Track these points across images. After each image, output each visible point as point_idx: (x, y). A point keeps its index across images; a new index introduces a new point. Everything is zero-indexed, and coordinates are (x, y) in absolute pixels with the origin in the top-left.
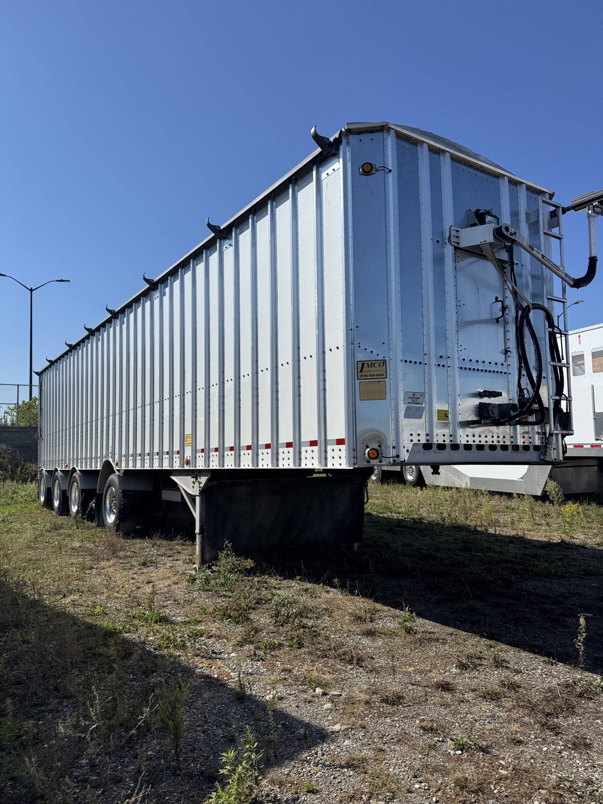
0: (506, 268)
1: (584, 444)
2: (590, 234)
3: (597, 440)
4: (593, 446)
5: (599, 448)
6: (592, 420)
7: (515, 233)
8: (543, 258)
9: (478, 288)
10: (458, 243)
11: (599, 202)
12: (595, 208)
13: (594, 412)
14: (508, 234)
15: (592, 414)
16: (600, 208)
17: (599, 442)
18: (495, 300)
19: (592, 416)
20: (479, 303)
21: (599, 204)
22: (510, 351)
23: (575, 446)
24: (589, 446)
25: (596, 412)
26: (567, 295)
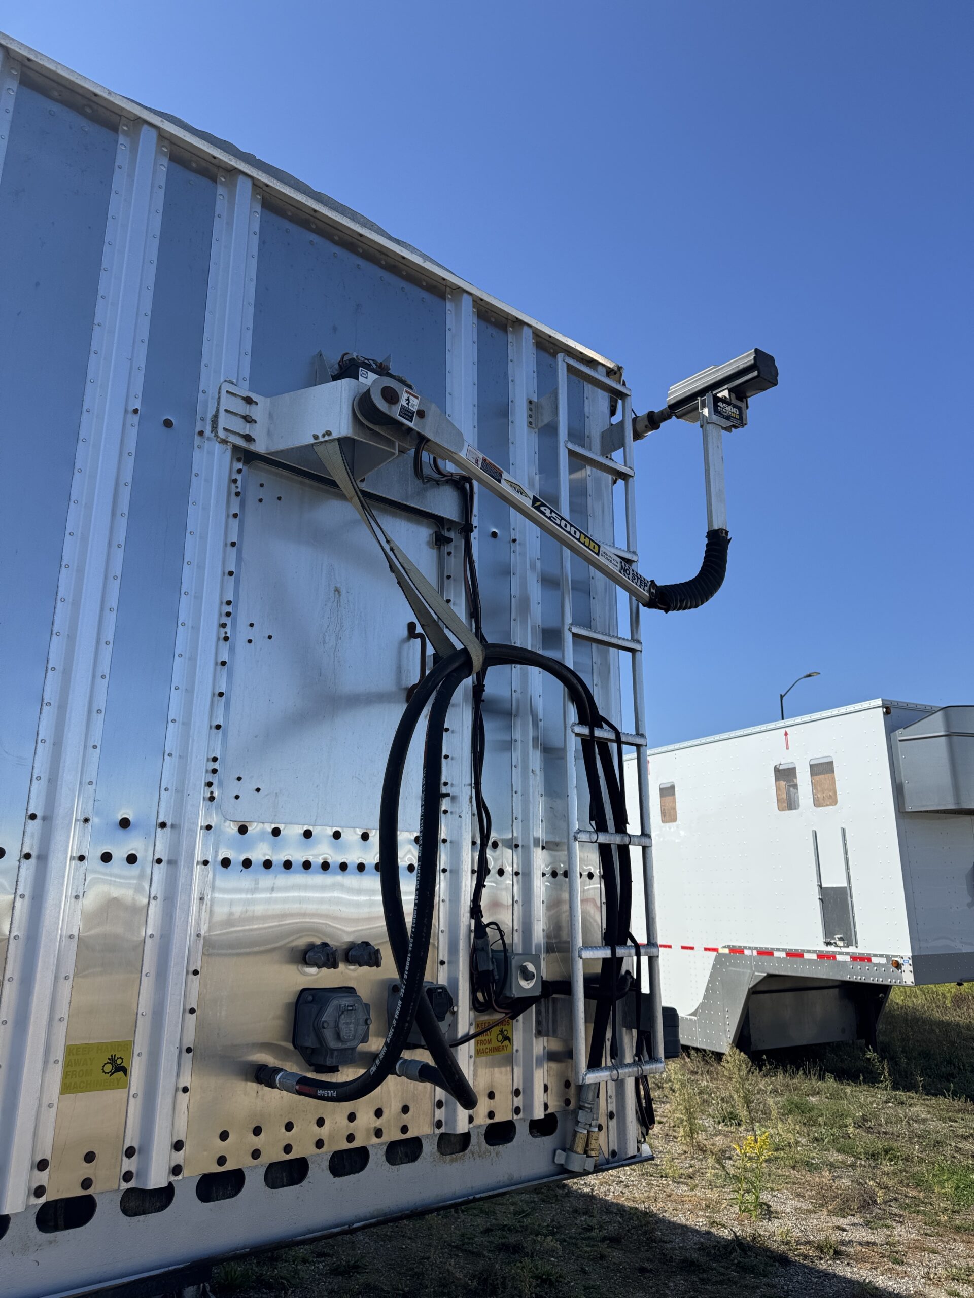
0: (450, 540)
1: (804, 951)
2: (707, 471)
3: (828, 944)
4: (821, 956)
5: (832, 961)
6: (818, 902)
7: (421, 414)
8: (538, 508)
9: (337, 590)
10: (248, 438)
11: (730, 391)
12: (720, 404)
13: (820, 886)
14: (395, 412)
15: (816, 889)
16: (735, 406)
17: (831, 949)
18: (405, 633)
19: (816, 895)
20: (338, 638)
21: (733, 396)
22: (447, 795)
23: (788, 954)
24: (814, 956)
25: (824, 885)
26: (644, 632)
